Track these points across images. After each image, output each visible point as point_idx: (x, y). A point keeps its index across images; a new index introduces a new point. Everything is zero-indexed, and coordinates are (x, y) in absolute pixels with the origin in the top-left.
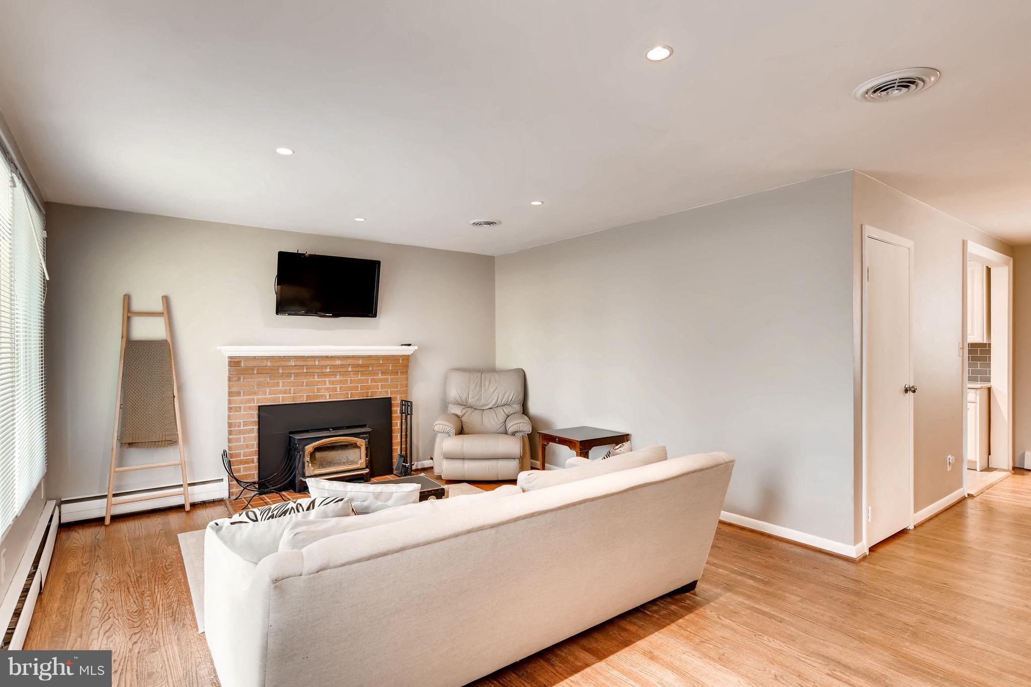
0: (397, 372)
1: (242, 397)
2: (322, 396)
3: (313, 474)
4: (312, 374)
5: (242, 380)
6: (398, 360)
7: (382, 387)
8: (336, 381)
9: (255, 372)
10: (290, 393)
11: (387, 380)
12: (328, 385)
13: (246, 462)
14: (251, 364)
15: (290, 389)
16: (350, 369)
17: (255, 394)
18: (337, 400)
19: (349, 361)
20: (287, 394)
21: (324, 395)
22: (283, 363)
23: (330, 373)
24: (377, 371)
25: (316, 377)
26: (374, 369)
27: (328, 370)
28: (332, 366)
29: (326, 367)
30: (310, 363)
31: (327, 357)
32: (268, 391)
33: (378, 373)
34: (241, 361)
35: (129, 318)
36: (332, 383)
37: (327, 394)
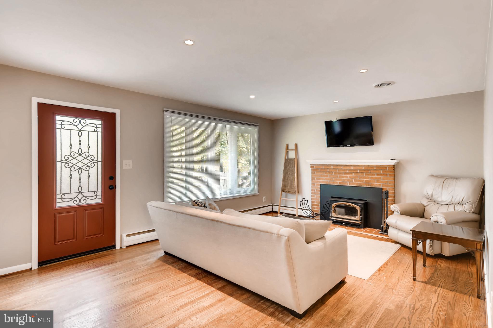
0: (387, 175)
1: (315, 180)
2: (346, 183)
3: (335, 216)
4: (341, 173)
5: (315, 173)
6: (386, 168)
7: (377, 182)
8: (352, 177)
9: (319, 171)
10: (332, 180)
11: (380, 178)
12: (348, 178)
13: (316, 205)
14: (317, 167)
15: (332, 179)
16: (359, 172)
17: (320, 179)
18: (353, 186)
19: (357, 168)
20: (331, 180)
21: (347, 183)
22: (328, 168)
23: (349, 173)
24: (374, 173)
25: (343, 174)
26: (372, 172)
27: (348, 171)
28: (350, 170)
29: (347, 170)
30: (340, 168)
31: (346, 165)
32: (324, 178)
33: (375, 174)
34: (314, 166)
35: (288, 152)
36: (351, 177)
37: (348, 182)
